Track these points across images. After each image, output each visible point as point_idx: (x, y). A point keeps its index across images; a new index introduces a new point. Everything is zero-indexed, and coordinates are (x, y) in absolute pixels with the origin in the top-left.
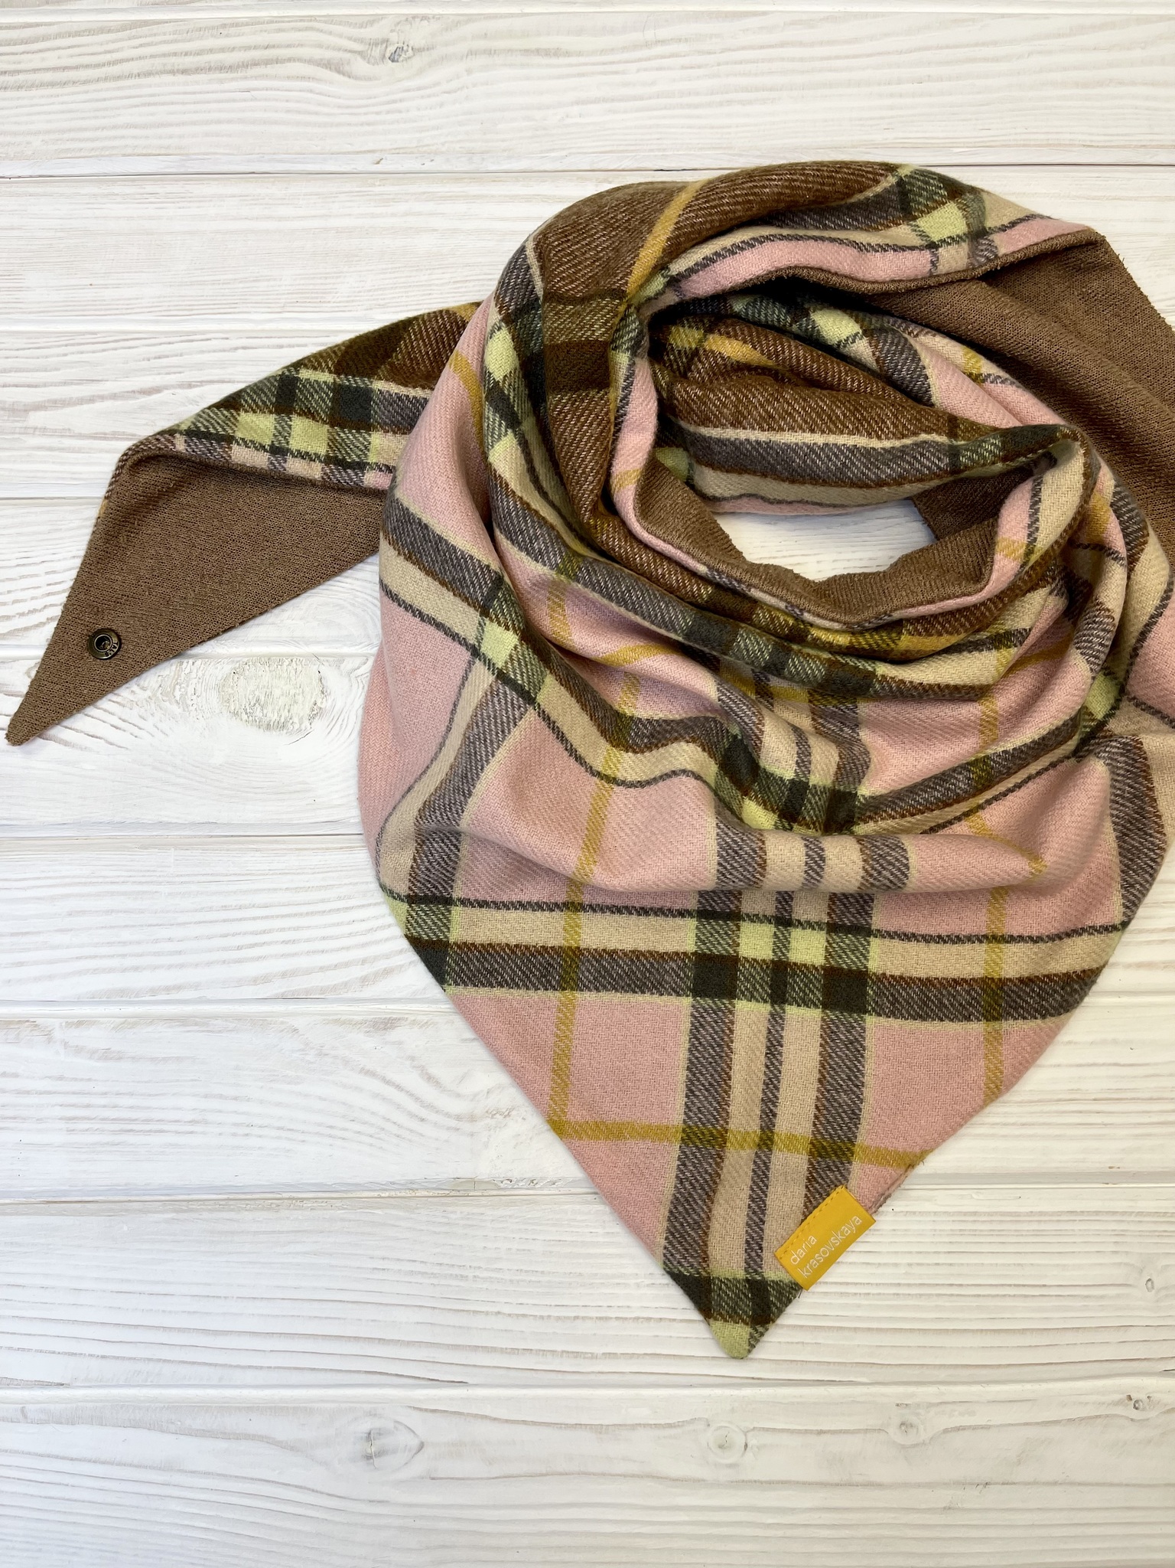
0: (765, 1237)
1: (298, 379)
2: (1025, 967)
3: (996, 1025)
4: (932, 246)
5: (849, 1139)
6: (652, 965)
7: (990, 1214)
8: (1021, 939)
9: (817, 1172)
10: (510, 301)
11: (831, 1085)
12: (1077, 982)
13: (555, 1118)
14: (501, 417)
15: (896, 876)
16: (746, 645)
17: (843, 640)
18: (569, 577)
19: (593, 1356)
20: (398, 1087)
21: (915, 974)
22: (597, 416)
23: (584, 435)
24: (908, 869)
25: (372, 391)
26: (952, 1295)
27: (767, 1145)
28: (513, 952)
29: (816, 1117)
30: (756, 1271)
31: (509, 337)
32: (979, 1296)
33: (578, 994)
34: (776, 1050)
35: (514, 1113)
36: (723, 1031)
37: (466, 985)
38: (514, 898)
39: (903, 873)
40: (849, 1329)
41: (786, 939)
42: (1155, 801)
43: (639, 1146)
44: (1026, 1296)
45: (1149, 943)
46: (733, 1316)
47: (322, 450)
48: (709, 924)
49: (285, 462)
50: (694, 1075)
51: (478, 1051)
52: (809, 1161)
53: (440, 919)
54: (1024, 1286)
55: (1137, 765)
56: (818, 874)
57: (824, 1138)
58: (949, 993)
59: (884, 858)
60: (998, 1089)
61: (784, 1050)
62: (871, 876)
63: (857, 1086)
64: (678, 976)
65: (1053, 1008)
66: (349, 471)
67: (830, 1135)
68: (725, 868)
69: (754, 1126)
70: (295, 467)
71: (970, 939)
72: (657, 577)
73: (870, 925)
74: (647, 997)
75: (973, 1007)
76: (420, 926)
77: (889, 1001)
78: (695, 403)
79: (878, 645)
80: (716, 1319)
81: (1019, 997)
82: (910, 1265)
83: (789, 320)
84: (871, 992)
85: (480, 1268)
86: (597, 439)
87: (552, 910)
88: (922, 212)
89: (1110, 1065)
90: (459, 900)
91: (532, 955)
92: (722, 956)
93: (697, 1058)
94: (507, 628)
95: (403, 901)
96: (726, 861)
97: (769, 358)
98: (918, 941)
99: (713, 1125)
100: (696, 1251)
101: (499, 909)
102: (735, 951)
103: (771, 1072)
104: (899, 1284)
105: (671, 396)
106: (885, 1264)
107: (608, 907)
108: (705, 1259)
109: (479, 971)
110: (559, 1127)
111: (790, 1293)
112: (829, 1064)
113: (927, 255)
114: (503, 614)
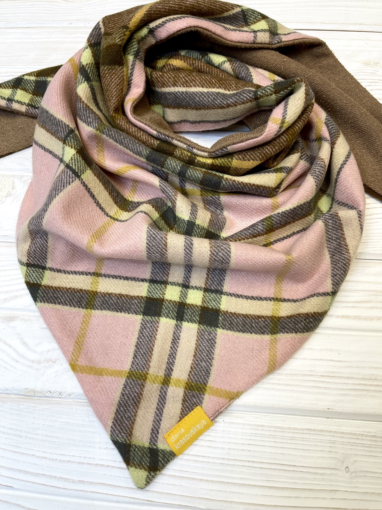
0: (161, 427)
1: (23, 79)
2: (290, 312)
3: (275, 336)
4: (255, 32)
5: (204, 383)
6: (127, 301)
7: (270, 427)
8: (289, 300)
9: (188, 397)
10: (92, 40)
11: (199, 358)
12: (312, 318)
13: (73, 363)
14: (83, 77)
15: (225, 256)
16: (170, 163)
17: (209, 161)
18: (100, 132)
19: (74, 482)
20: (10, 346)
21: (241, 312)
22: (119, 76)
23: (113, 82)
24: (230, 253)
25: (47, 81)
26: (249, 466)
27: (167, 384)
28: (67, 291)
29: (190, 372)
30: (154, 444)
31: (90, 52)
32: (262, 468)
33: (93, 311)
34: (177, 341)
35: (58, 361)
36: (153, 330)
37: (45, 302)
38: (73, 269)
39: (228, 255)
40: (198, 479)
41: (186, 293)
42: (345, 239)
43: (108, 379)
44: (285, 470)
45: (347, 307)
46: (139, 466)
47: (27, 101)
48: (154, 285)
49: (12, 104)
50: (138, 349)
51: (48, 333)
52: (185, 391)
53: (39, 275)
54: (285, 465)
55: (337, 224)
56: (190, 252)
57: (192, 381)
58: (255, 322)
59: (220, 247)
60: (275, 365)
61: (180, 341)
62: (214, 254)
63: (210, 359)
64: (137, 306)
65: (301, 329)
66: (36, 110)
67: (196, 380)
68: (149, 245)
69: (162, 374)
70: (15, 106)
71: (266, 299)
72: (138, 138)
73: (222, 290)
74: (123, 314)
75: (266, 328)
76: (30, 277)
77: (228, 323)
78: (160, 78)
79: (224, 164)
80: (132, 466)
81: (286, 324)
82: (230, 449)
83: (201, 57)
84: (221, 319)
85: (29, 432)
86: (118, 85)
87: (87, 275)
88: (252, 23)
89: (329, 360)
90: (49, 268)
91: (75, 292)
92: (157, 299)
93: (140, 342)
94: (72, 148)
95: (24, 265)
96: (150, 242)
97: (190, 66)
98: (243, 298)
99: (142, 371)
100: (127, 431)
101: (65, 273)
102: (163, 296)
103: (173, 350)
104: (224, 458)
105: (152, 77)
106: (218, 448)
107: (111, 276)
108: (130, 434)
109: (51, 297)
110: (74, 367)
111: (169, 457)
112: (199, 348)
113: (252, 34)
114: (71, 142)
